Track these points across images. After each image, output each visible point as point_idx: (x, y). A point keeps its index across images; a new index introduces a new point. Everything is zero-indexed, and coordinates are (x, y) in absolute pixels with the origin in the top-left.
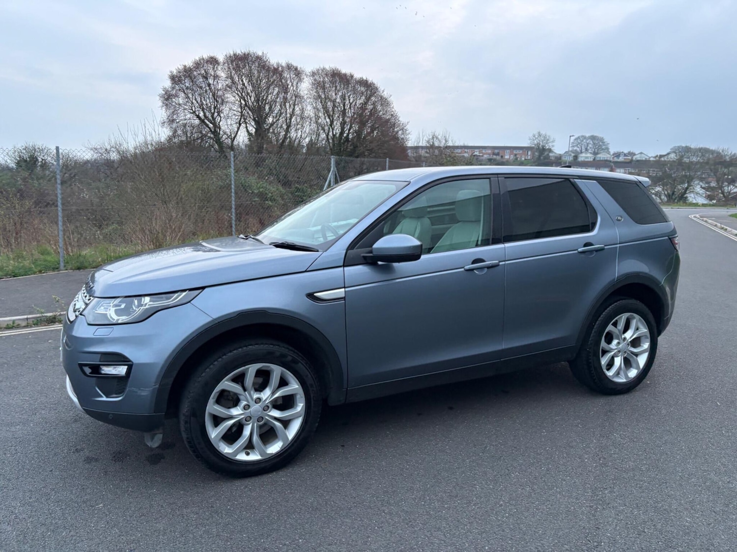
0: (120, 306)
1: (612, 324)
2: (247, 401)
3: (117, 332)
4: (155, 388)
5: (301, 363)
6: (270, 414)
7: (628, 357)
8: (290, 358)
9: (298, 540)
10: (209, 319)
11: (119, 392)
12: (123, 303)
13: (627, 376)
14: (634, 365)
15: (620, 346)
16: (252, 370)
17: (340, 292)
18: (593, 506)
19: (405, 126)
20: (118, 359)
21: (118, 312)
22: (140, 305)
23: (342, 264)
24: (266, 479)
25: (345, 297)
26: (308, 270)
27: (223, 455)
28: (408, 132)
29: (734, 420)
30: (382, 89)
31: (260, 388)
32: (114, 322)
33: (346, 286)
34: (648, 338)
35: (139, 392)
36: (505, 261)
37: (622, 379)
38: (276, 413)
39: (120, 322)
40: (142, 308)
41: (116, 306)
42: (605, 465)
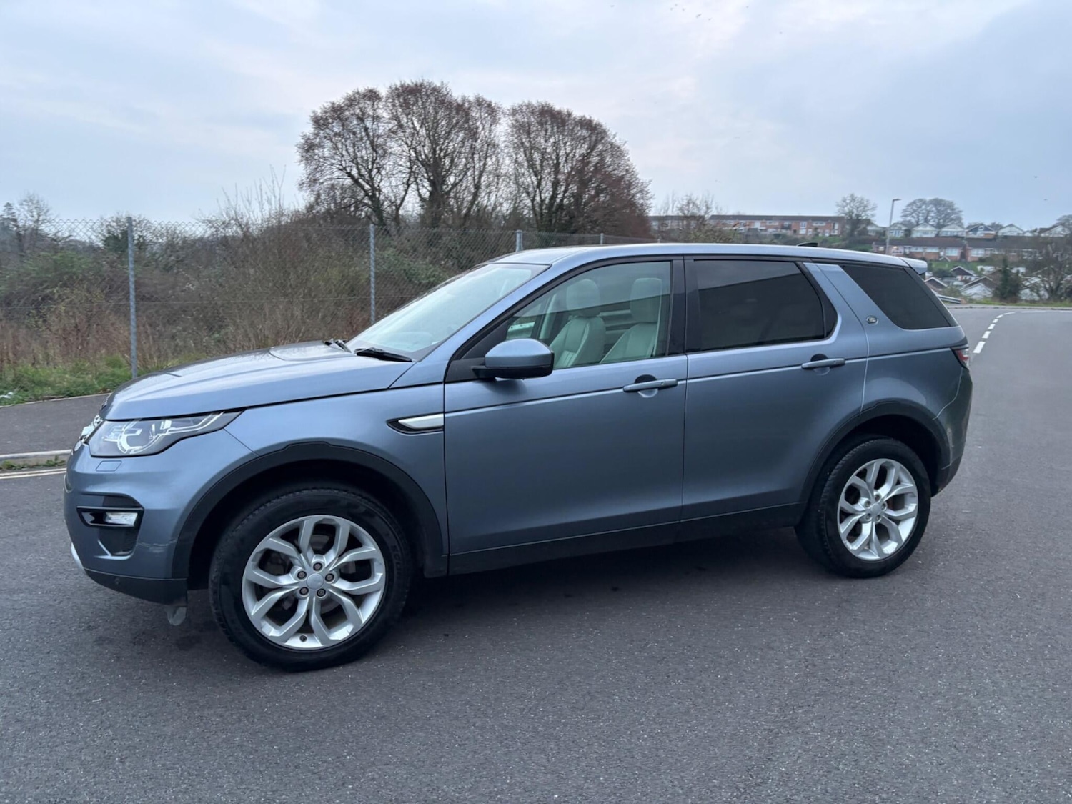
0: (135, 432)
1: (857, 475)
2: (303, 567)
3: (126, 467)
4: (172, 544)
5: (379, 516)
6: (334, 585)
7: (884, 523)
8: (362, 509)
9: (345, 757)
10: (247, 452)
11: (127, 548)
12: (139, 427)
13: (880, 552)
14: (892, 535)
15: (871, 507)
16: (308, 523)
17: (437, 419)
18: (773, 729)
19: (646, 187)
20: (126, 503)
21: (131, 441)
22: (158, 431)
23: (442, 380)
24: (326, 675)
25: (444, 426)
26: (392, 387)
27: (267, 639)
28: (649, 195)
29: (1035, 620)
30: (613, 133)
31: (321, 551)
32: (125, 453)
33: (446, 410)
34: (915, 496)
35: (151, 548)
36: (686, 379)
37: (872, 554)
38: (344, 585)
39: (132, 453)
40: (161, 435)
41: (129, 431)
42: (813, 674)
